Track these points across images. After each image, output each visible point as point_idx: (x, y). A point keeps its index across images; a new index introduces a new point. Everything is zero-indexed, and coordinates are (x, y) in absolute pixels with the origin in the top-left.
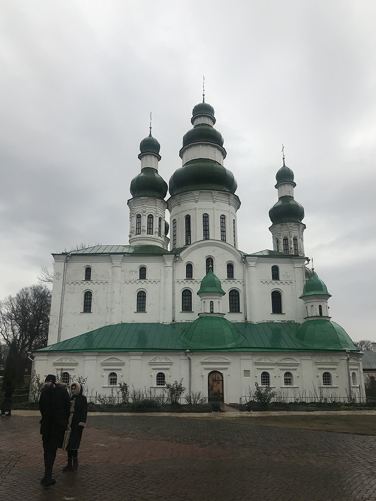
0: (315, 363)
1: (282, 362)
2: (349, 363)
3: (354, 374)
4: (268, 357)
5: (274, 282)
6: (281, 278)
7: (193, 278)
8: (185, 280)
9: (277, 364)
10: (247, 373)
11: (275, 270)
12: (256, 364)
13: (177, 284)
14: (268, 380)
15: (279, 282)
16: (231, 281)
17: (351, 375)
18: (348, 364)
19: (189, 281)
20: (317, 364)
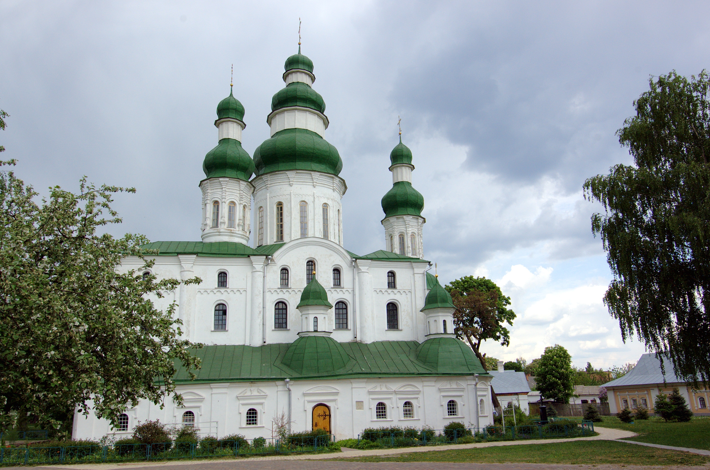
0: (439, 389)
1: (402, 390)
2: (477, 388)
3: (482, 401)
4: (384, 384)
5: (390, 291)
6: (398, 286)
7: (289, 286)
8: (279, 288)
9: (395, 392)
10: (360, 404)
11: (391, 276)
12: (370, 393)
13: (268, 295)
14: (385, 412)
15: (395, 291)
16: (338, 290)
17: (479, 403)
18: (476, 390)
19: (284, 290)
20: (440, 390)
